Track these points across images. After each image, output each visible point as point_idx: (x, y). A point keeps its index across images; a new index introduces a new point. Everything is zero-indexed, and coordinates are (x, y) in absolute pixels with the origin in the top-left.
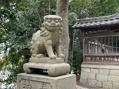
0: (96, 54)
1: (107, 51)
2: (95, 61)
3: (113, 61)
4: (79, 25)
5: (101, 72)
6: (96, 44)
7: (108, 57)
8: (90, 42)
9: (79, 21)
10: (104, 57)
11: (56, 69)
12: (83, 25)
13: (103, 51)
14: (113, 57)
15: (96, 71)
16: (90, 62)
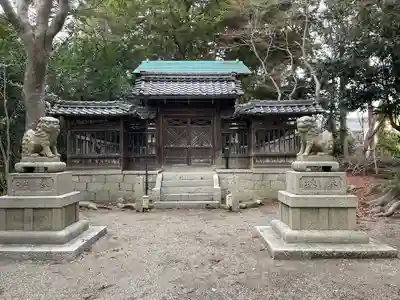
0: (88, 154)
1: (103, 151)
2: (86, 164)
3: (111, 163)
4: (61, 111)
5: (94, 179)
6: (88, 139)
7: (104, 158)
8: (78, 136)
9: (61, 103)
10: (100, 158)
11: (56, 166)
12: (68, 112)
13: (98, 151)
14: (111, 158)
15: (87, 179)
16: (79, 167)
